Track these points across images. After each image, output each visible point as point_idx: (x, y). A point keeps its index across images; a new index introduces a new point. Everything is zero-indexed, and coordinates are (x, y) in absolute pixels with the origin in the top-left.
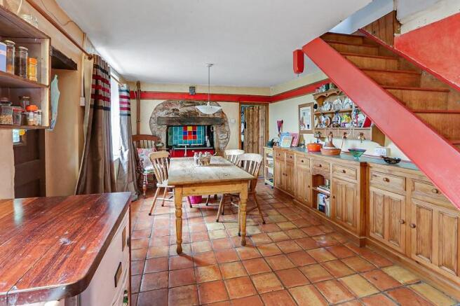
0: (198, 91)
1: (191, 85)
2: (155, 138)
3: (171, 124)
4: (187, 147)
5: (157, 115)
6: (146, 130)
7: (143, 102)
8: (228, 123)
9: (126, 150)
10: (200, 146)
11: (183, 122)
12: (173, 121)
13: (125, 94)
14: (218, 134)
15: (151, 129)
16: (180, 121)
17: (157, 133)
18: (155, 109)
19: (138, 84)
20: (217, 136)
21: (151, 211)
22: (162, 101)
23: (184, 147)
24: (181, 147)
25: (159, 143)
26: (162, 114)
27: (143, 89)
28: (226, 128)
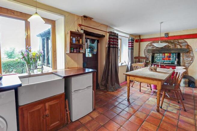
0: (170, 35)
1: (166, 33)
2: (146, 58)
3: (154, 52)
4: (161, 63)
5: (148, 48)
6: (142, 55)
7: (142, 43)
8: (192, 51)
9: (130, 62)
10: (169, 64)
11: (161, 51)
12: (155, 51)
13: (130, 41)
14: (184, 58)
15: (145, 54)
16: (159, 51)
17: (148, 56)
18: (147, 46)
19: (140, 36)
20: (183, 59)
21: (133, 85)
22: (150, 42)
23: (159, 63)
24: (158, 63)
25: (148, 60)
26: (150, 48)
27: (142, 38)
28: (191, 55)
